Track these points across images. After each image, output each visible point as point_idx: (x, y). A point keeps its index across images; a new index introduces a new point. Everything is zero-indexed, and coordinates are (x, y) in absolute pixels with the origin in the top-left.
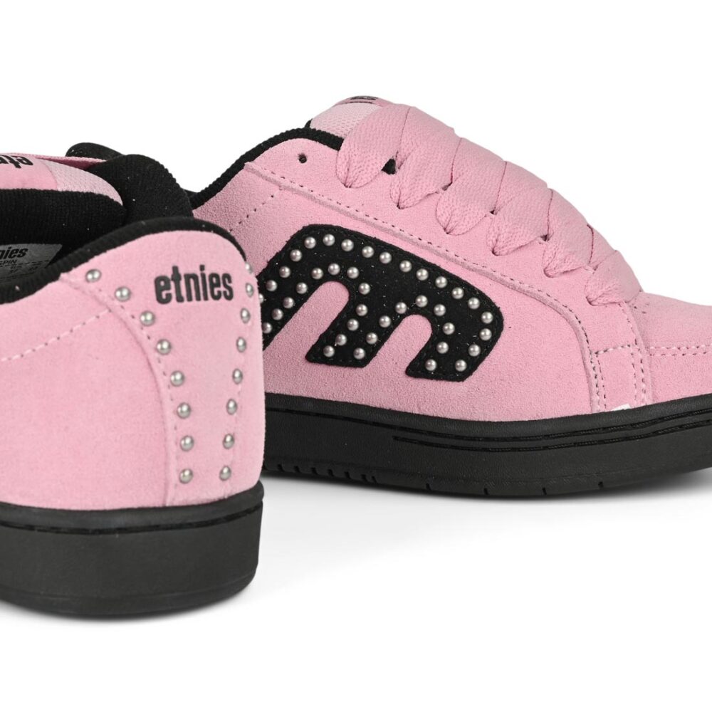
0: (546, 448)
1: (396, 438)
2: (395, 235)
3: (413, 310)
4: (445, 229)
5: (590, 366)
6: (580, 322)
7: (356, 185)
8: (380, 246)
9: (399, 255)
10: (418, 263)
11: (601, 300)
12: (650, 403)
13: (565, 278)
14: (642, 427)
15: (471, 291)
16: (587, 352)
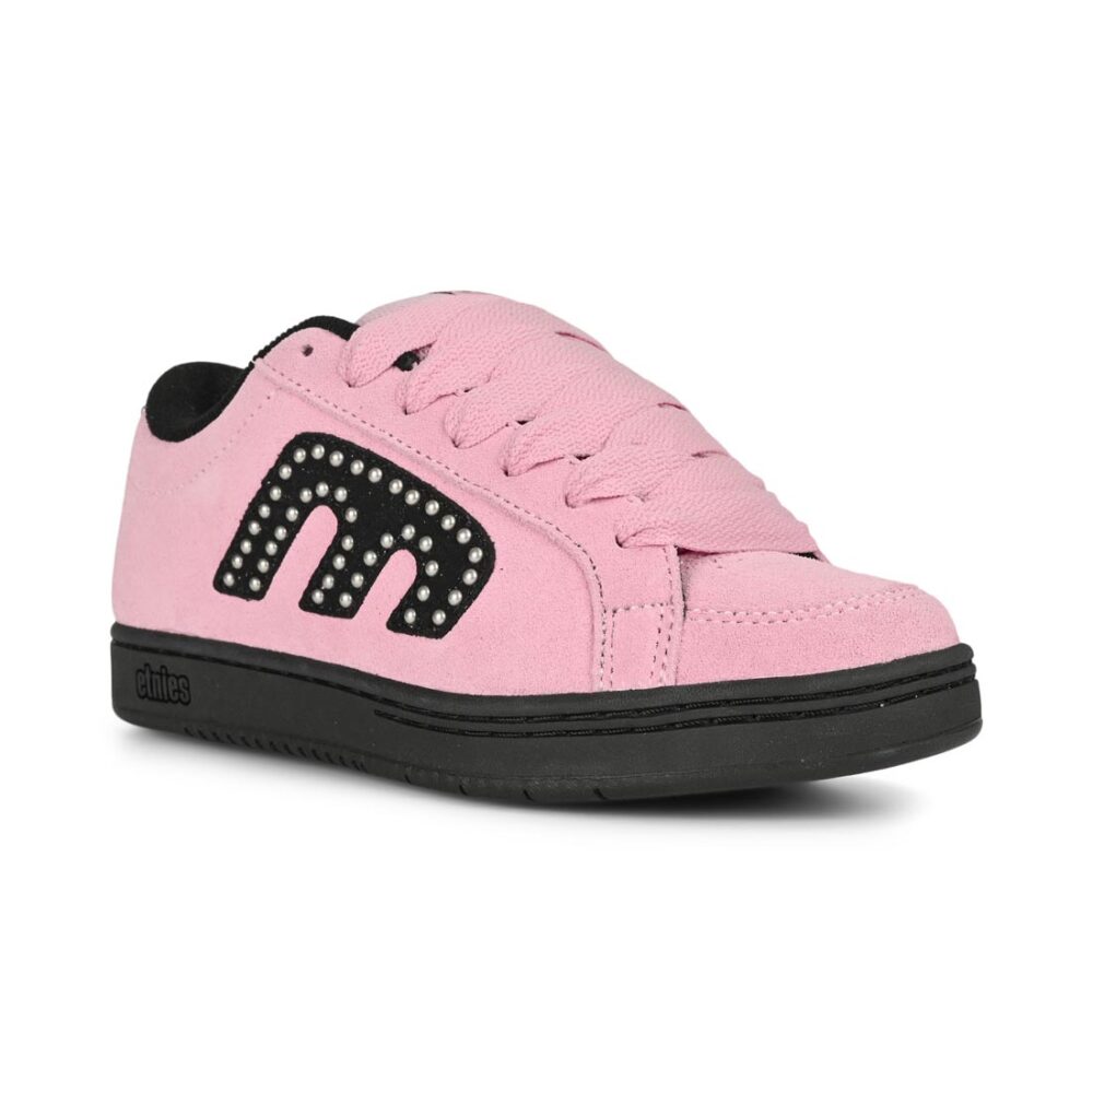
0: (530, 735)
1: (378, 713)
2: (391, 446)
3: (400, 544)
4: (454, 442)
5: (599, 627)
6: (594, 568)
7: (359, 384)
8: (372, 460)
9: (392, 471)
10: (411, 482)
11: (632, 541)
12: (670, 682)
13: (591, 507)
14: (648, 716)
15: (465, 520)
16: (598, 608)
